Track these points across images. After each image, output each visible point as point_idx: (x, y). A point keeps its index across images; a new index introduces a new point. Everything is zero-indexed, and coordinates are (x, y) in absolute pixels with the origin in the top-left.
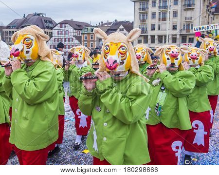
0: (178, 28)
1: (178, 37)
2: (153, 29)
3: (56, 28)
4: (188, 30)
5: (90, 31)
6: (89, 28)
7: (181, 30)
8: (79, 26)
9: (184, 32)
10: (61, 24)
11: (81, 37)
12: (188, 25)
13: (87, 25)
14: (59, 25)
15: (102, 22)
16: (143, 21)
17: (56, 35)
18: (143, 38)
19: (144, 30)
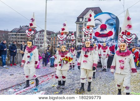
2: (85, 36)
3: (37, 34)
5: (55, 36)
6: (55, 34)
8: (49, 33)
10: (40, 32)
11: (50, 38)
13: (53, 33)
14: (39, 32)
15: (59, 31)
16: (81, 32)
17: (37, 37)
18: (80, 40)
19: (81, 36)
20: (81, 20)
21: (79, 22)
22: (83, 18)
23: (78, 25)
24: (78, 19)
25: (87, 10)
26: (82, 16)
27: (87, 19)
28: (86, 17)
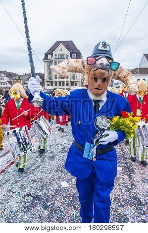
0: (69, 78)
1: (69, 83)
2: (56, 78)
4: (74, 79)
5: (17, 78)
7: (71, 79)
8: (10, 75)
9: (72, 80)
11: (12, 82)
12: (74, 76)
13: (16, 75)
15: (25, 73)
16: (50, 73)
18: (50, 83)
19: (50, 78)
20: (49, 57)
21: (48, 59)
22: (52, 54)
23: (46, 63)
24: (46, 55)
25: (57, 44)
26: (51, 52)
27: (57, 55)
28: (55, 54)
